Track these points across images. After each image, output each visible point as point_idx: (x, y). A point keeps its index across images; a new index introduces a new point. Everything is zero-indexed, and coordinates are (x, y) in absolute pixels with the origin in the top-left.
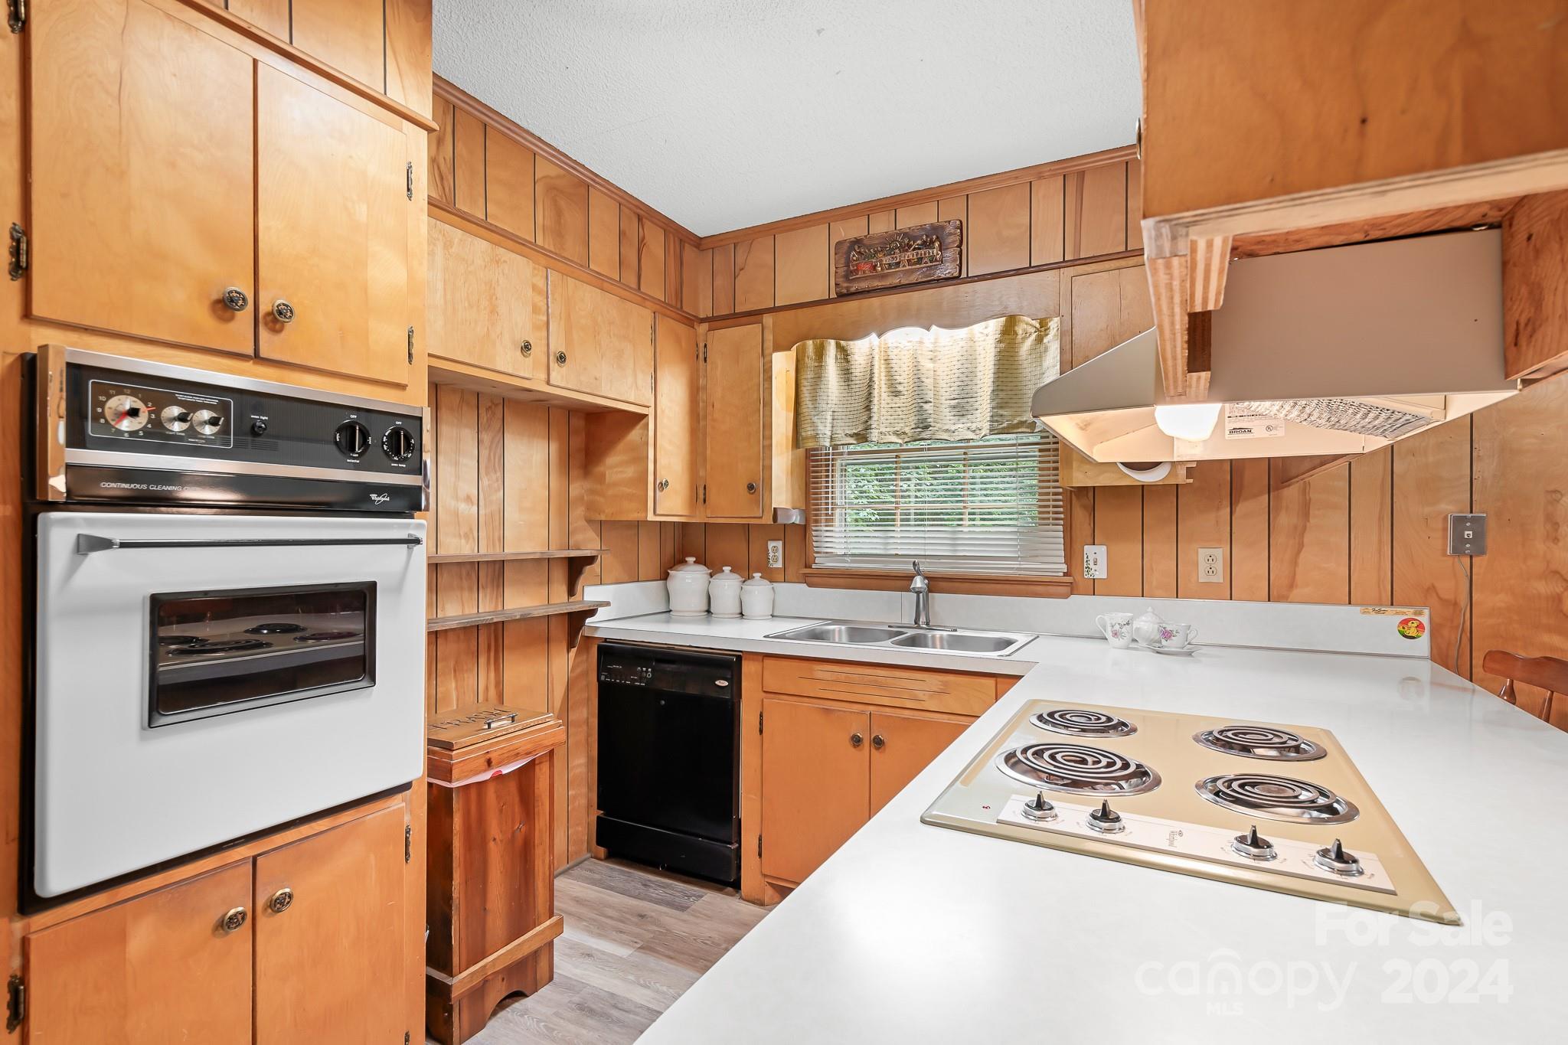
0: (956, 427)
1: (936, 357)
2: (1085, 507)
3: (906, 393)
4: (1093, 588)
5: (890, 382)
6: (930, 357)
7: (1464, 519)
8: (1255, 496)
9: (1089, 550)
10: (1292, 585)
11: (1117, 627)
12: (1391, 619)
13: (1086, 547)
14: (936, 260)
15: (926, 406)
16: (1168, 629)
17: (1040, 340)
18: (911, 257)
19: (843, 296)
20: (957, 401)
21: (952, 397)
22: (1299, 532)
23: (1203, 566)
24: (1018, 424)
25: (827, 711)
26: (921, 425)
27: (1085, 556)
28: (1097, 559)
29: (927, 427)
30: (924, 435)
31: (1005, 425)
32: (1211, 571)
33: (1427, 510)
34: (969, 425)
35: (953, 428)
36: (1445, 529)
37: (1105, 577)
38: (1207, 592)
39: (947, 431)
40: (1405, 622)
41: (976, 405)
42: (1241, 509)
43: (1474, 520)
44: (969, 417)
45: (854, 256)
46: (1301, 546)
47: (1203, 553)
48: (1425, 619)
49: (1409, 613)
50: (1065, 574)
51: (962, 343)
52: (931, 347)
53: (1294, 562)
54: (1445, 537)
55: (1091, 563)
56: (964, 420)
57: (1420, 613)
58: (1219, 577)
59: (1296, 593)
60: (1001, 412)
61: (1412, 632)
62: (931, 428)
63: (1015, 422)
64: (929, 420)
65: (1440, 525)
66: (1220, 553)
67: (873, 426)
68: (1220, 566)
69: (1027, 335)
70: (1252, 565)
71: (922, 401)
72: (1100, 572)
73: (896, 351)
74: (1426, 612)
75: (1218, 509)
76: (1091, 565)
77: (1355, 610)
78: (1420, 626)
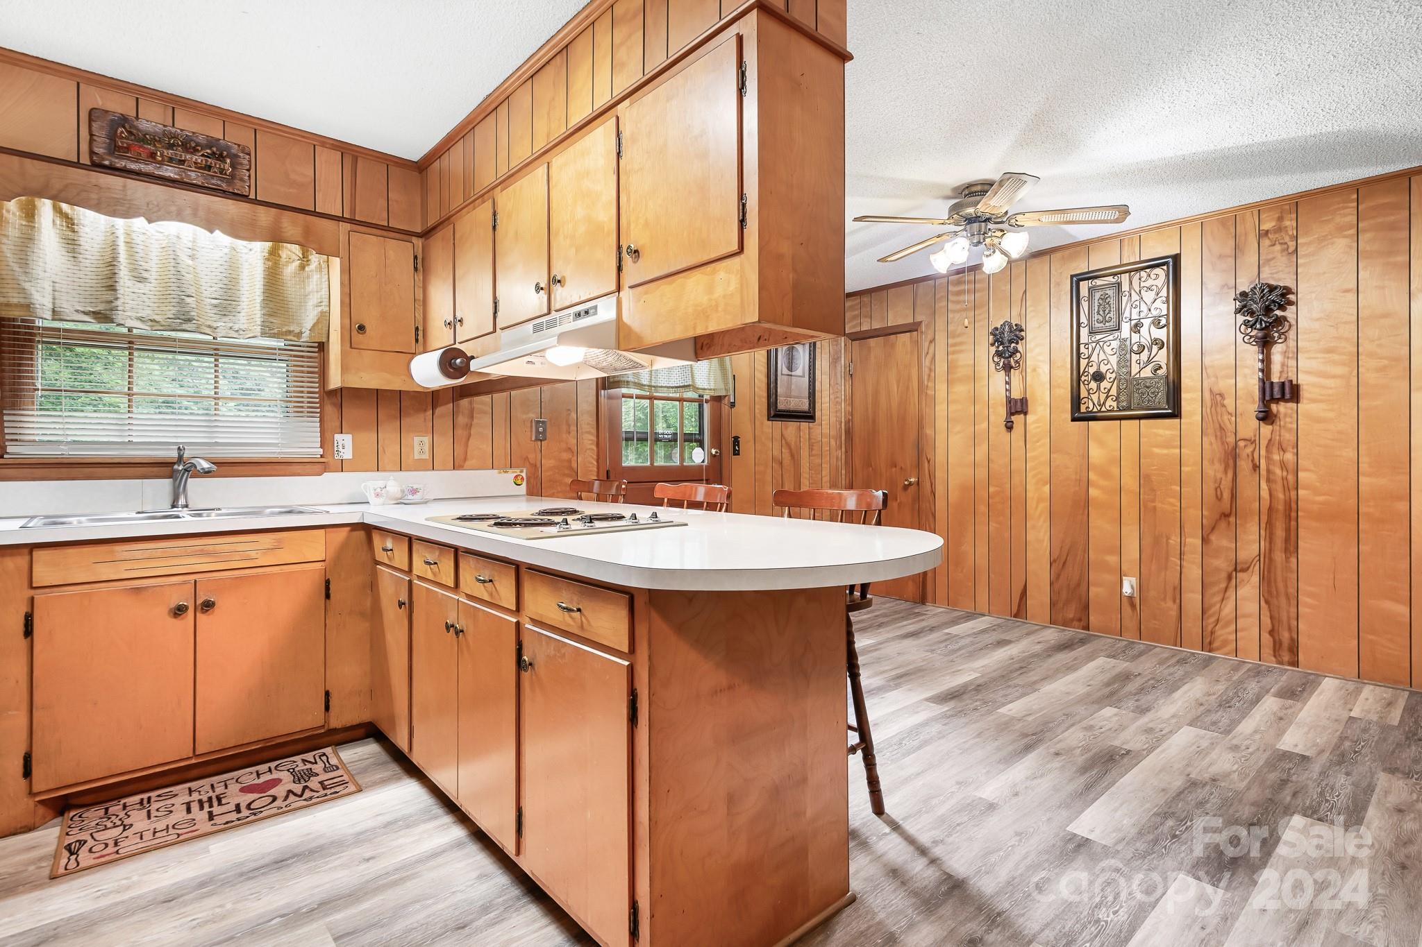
0: (219, 324)
1: (194, 255)
2: (334, 404)
3: (153, 281)
4: (341, 467)
5: (131, 266)
6: (189, 254)
7: (538, 422)
8: (446, 404)
9: (338, 437)
10: (465, 459)
11: (379, 490)
12: (511, 476)
13: (336, 435)
14: (225, 174)
15: (188, 300)
16: (415, 487)
17: (302, 267)
18: (199, 161)
19: (97, 166)
20: (219, 301)
21: (213, 296)
22: (469, 427)
23: (417, 448)
24: (286, 332)
25: (138, 590)
26: (183, 317)
27: (336, 442)
28: (345, 444)
29: (189, 320)
30: (185, 326)
31: (276, 331)
32: (422, 452)
33: (524, 417)
34: (231, 325)
35: (215, 325)
36: (531, 426)
37: (351, 458)
38: (420, 466)
39: (209, 327)
40: (516, 477)
41: (239, 309)
42: (439, 411)
43: (543, 422)
44: (231, 317)
45: (122, 132)
46: (470, 435)
47: (417, 440)
48: (524, 475)
49: (518, 471)
50: (322, 456)
51: (226, 250)
52: (190, 245)
53: (467, 445)
54: (531, 431)
55: (340, 447)
56: (226, 319)
57: (522, 472)
58: (427, 456)
59: (468, 463)
60: (271, 319)
61: (519, 482)
62: (194, 322)
63: (284, 330)
64: (193, 314)
65: (529, 425)
66: (427, 440)
67: (119, 308)
68: (427, 448)
69: (290, 261)
70: (444, 447)
71: (183, 293)
72: (347, 454)
73: (142, 237)
74: (525, 471)
75: (425, 411)
76: (341, 449)
77: (496, 471)
78: (522, 478)
